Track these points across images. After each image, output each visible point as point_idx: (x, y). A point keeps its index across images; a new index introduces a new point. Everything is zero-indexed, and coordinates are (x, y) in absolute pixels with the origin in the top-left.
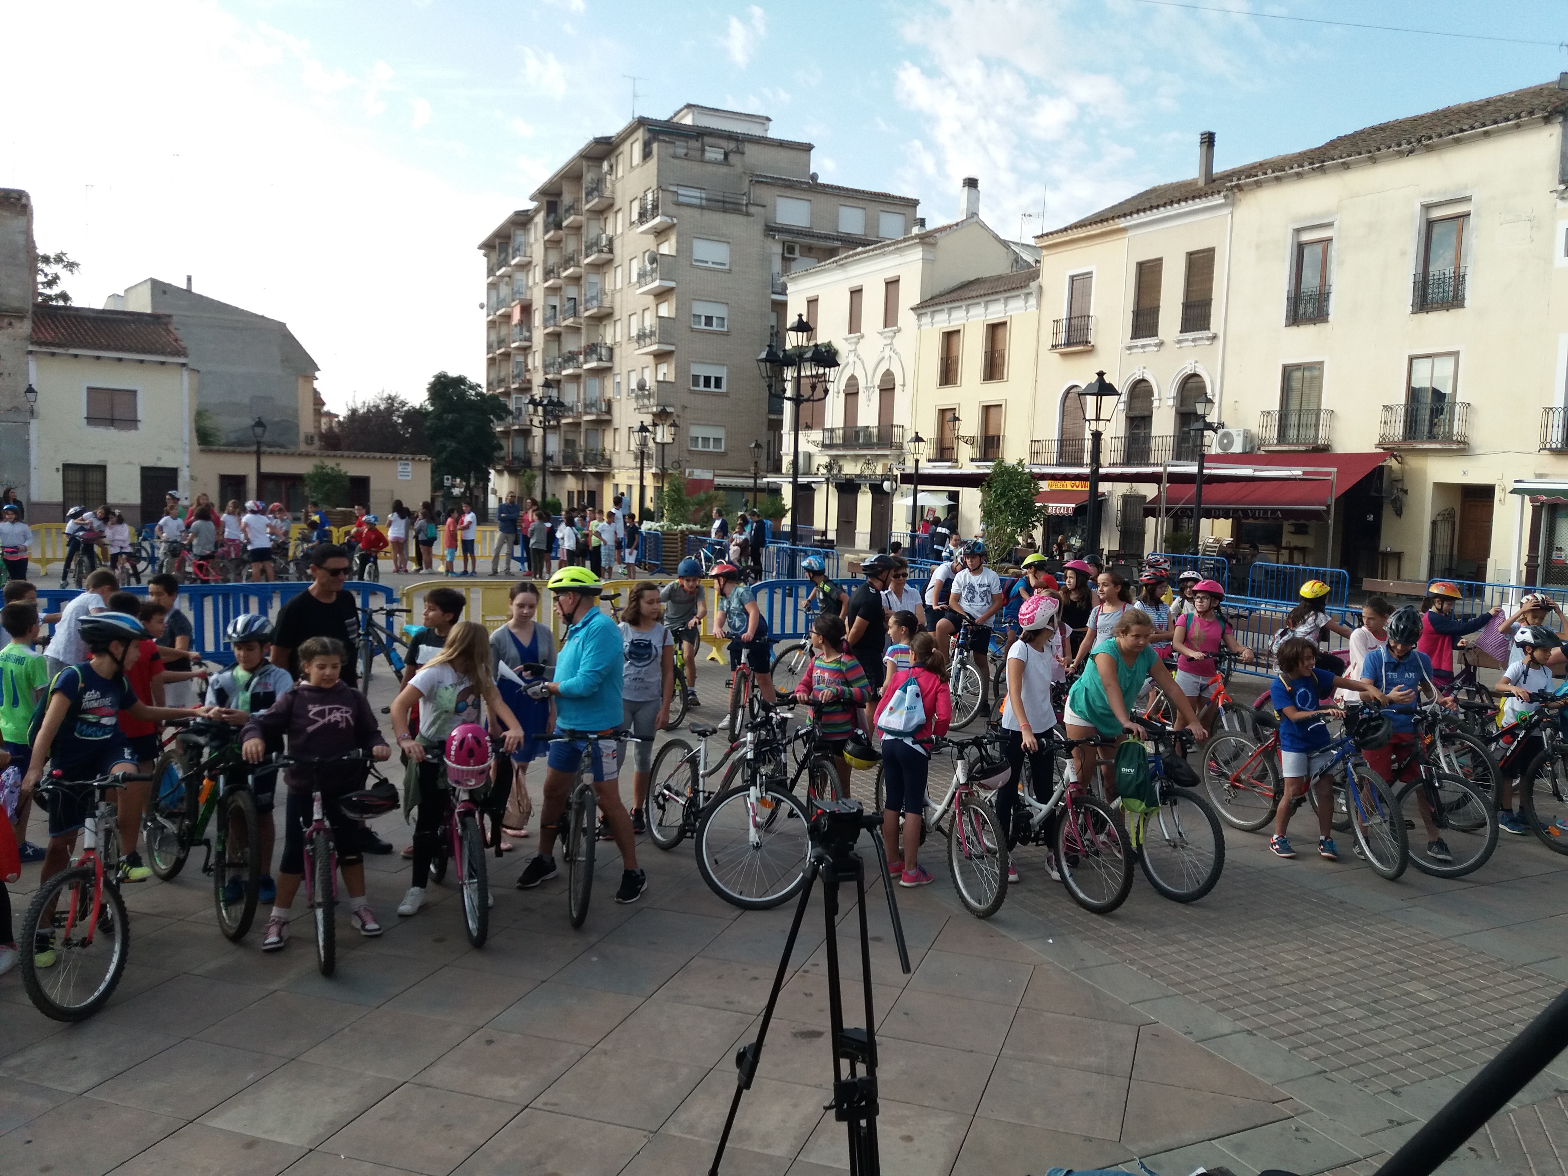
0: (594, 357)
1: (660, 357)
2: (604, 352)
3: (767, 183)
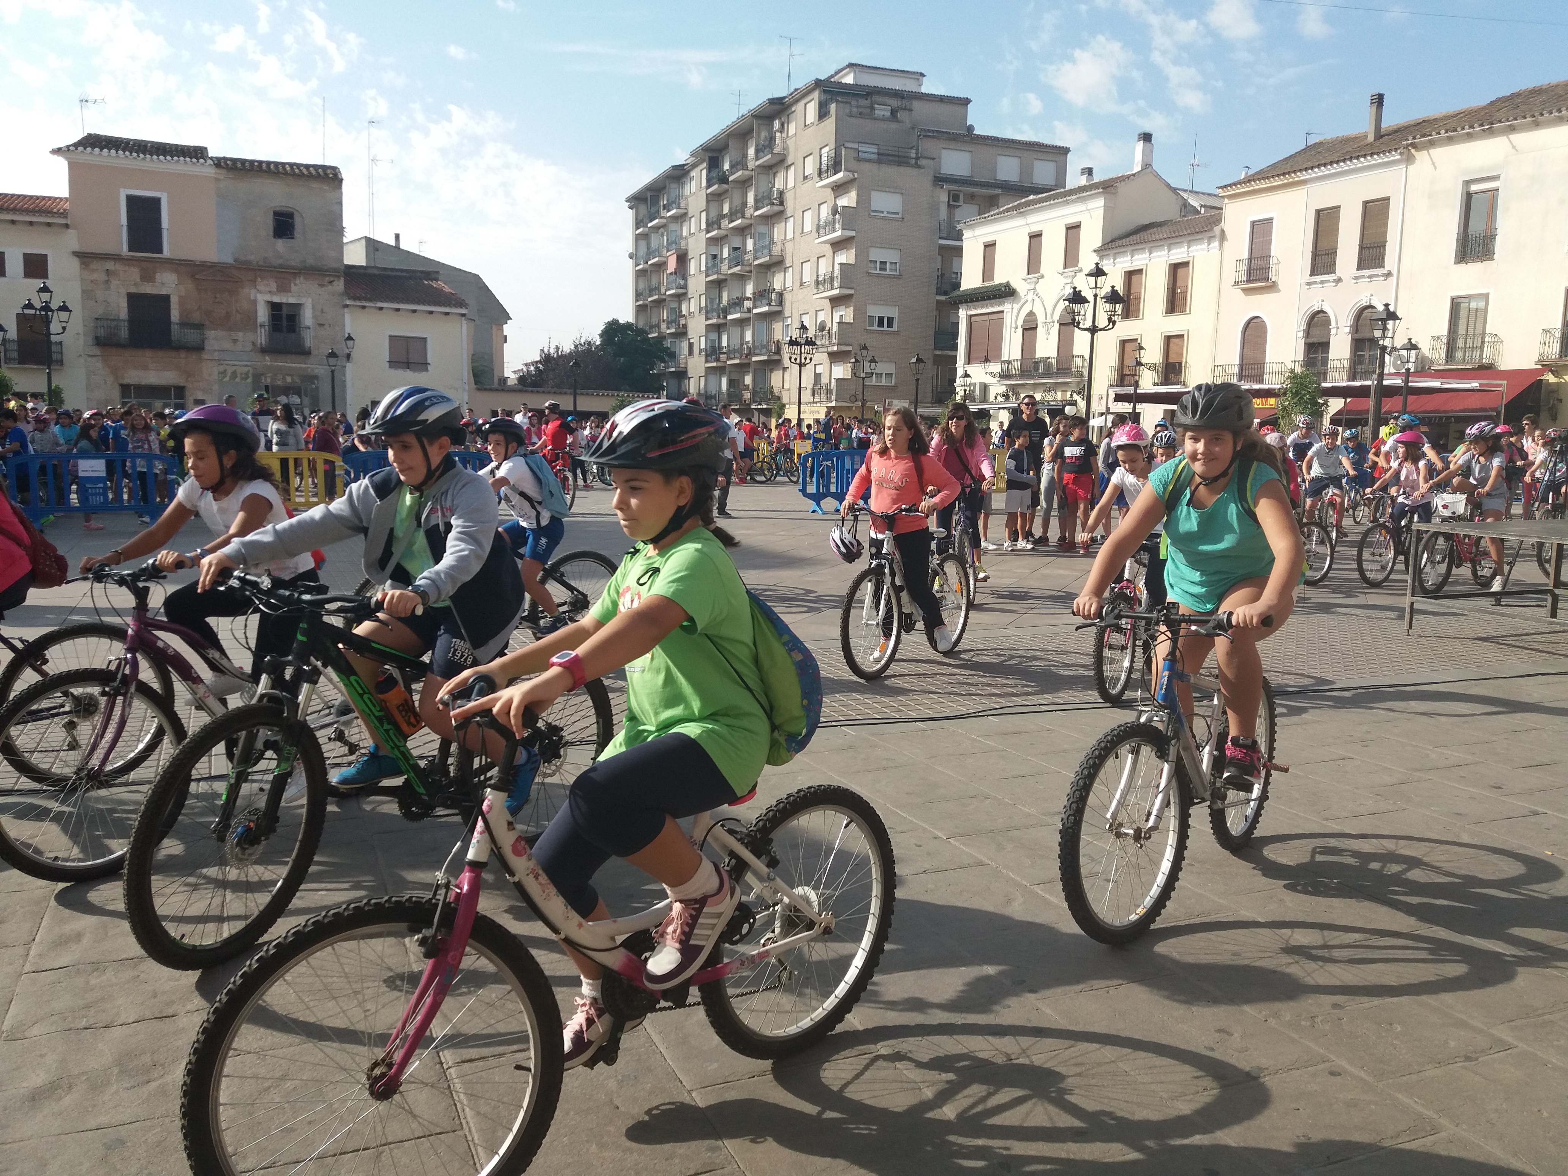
0: (764, 301)
1: (838, 301)
2: (773, 296)
3: (933, 137)
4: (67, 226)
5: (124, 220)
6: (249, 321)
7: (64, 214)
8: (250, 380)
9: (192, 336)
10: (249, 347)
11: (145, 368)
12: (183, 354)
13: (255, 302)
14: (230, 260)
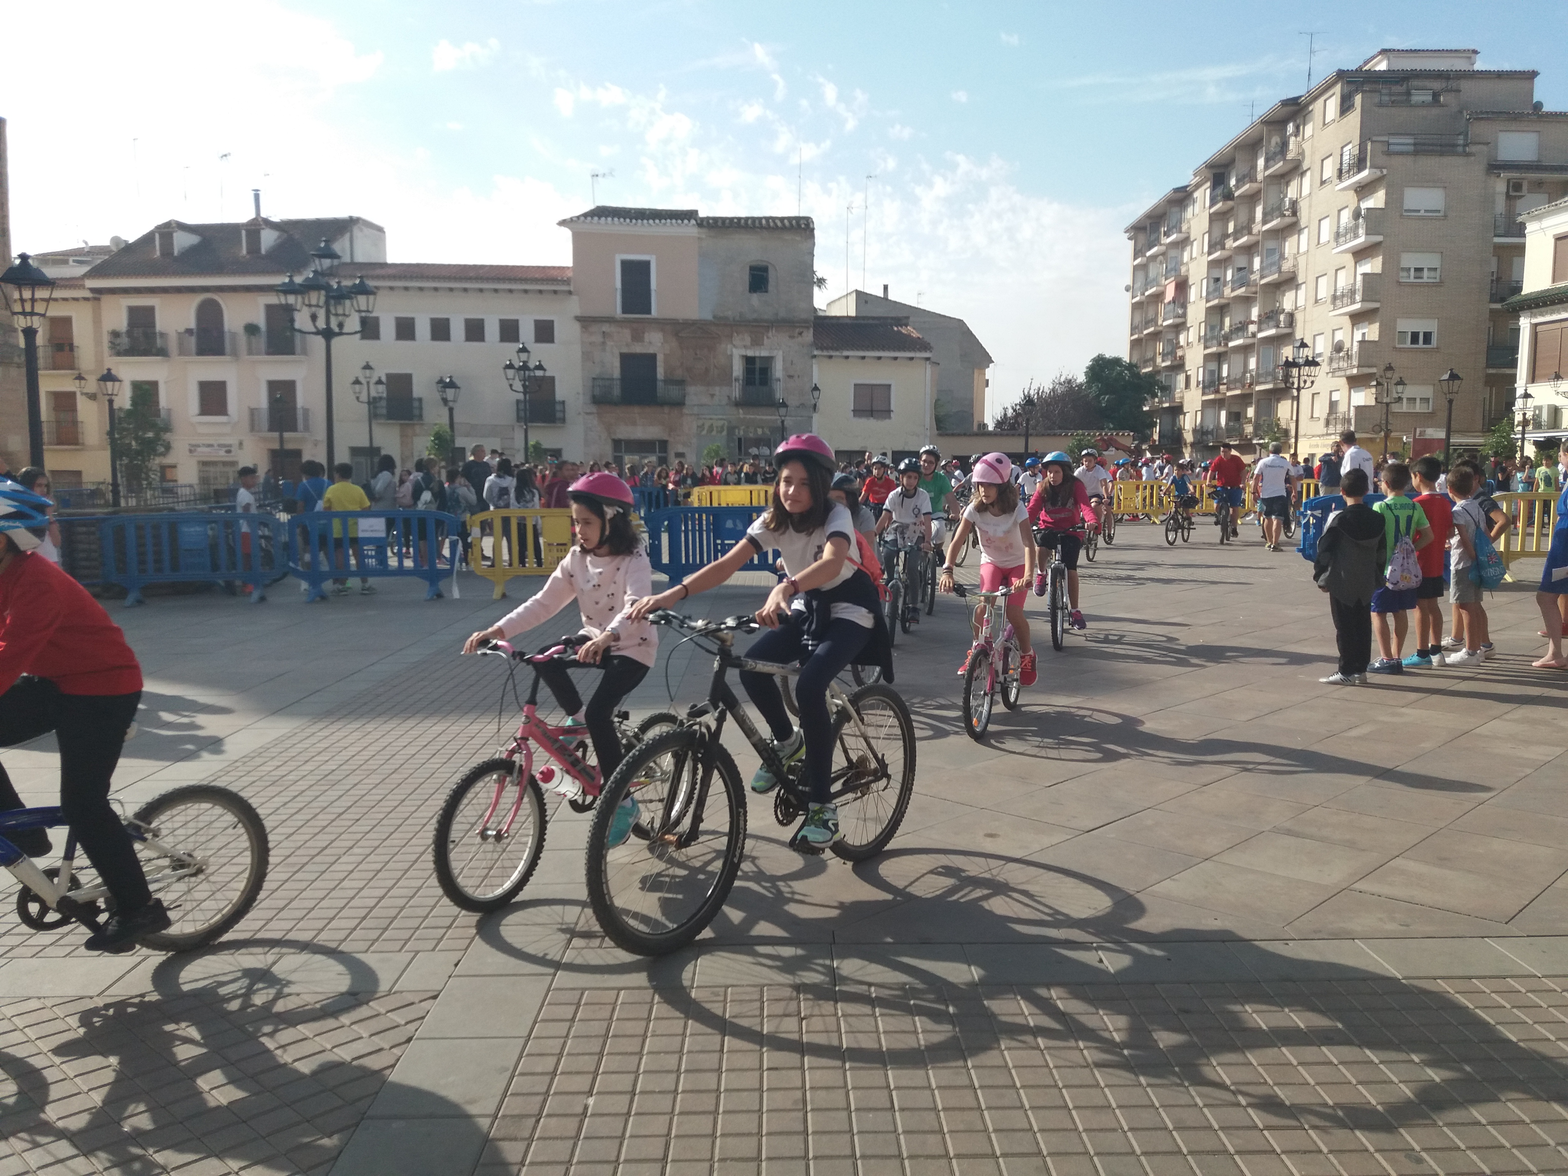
0: (1272, 323)
1: (1357, 318)
2: (1282, 317)
3: (1488, 119)
4: (570, 293)
5: (618, 284)
6: (726, 377)
7: (567, 282)
8: (725, 433)
9: (674, 392)
10: (725, 401)
11: (634, 424)
12: (666, 409)
13: (731, 356)
14: (709, 317)
